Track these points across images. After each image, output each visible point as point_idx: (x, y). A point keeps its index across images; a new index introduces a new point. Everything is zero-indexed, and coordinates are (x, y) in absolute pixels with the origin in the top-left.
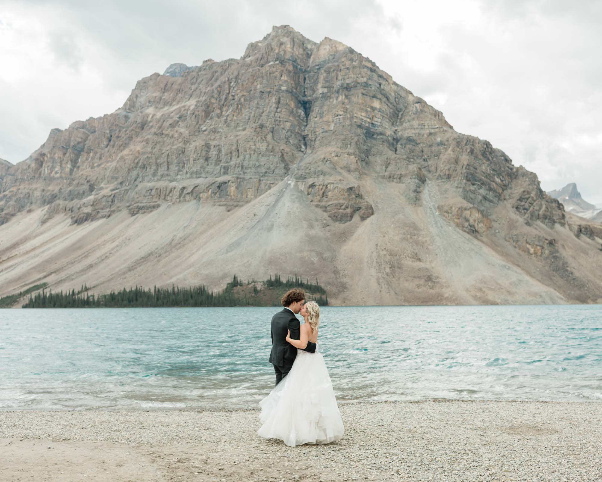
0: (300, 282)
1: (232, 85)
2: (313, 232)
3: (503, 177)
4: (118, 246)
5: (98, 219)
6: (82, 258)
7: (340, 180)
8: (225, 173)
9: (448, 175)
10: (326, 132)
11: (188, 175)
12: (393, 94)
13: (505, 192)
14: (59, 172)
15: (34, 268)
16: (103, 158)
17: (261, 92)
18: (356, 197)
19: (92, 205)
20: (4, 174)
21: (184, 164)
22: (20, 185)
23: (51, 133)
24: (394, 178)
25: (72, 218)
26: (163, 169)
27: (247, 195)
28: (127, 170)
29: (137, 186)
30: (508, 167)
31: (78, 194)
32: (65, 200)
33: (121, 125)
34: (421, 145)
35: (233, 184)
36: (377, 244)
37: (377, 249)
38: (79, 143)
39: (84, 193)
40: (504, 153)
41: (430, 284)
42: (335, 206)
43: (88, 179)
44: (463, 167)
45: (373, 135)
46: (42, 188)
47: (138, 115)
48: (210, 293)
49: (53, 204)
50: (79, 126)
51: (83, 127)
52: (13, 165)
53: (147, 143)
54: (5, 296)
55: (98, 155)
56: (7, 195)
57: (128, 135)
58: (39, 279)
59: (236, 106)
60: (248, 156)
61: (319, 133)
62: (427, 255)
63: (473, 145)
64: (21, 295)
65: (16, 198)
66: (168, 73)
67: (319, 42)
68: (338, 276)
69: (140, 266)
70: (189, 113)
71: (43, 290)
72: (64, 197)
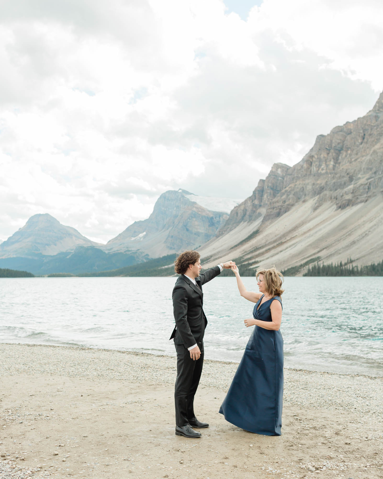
4: (375, 225)
5: (357, 204)
6: (347, 236)
14: (325, 168)
15: (310, 245)
16: (359, 154)
19: (352, 193)
20: (284, 175)
22: (296, 182)
23: (317, 139)
25: (337, 204)
28: (379, 161)
31: (341, 185)
32: (331, 190)
33: (372, 124)
38: (339, 144)
39: (345, 184)
43: (348, 172)
46: (313, 182)
49: (322, 194)
50: (338, 130)
51: (341, 131)
52: (290, 167)
54: (290, 267)
55: (355, 152)
56: (287, 191)
57: (379, 132)
58: (314, 254)
64: (302, 266)
65: (294, 192)
71: (318, 262)
72: (329, 188)
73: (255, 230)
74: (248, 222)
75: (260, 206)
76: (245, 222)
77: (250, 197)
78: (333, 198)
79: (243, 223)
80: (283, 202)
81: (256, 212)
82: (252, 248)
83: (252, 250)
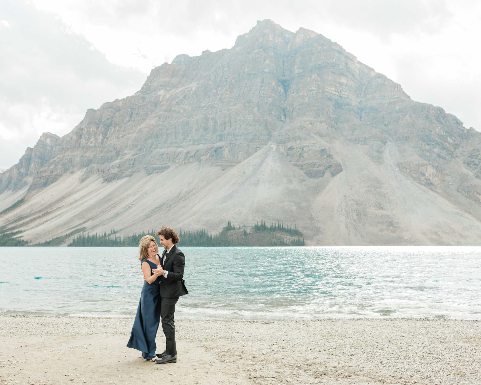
0: (281, 227)
1: (225, 69)
2: (292, 186)
3: (455, 138)
4: (138, 199)
5: (123, 178)
6: (111, 208)
7: (314, 143)
8: (221, 140)
9: (406, 137)
10: (302, 104)
11: (191, 143)
12: (358, 71)
13: (457, 150)
14: (94, 142)
15: (76, 216)
16: (126, 131)
17: (248, 74)
18: (328, 157)
19: (118, 167)
20: (53, 145)
21: (188, 133)
22: (65, 153)
23: (87, 112)
24: (359, 141)
25: (103, 177)
26: (172, 138)
27: (238, 157)
28: (144, 139)
29: (152, 151)
30: (459, 129)
31: (108, 159)
32: (98, 163)
33: (139, 104)
34: (382, 112)
35: (226, 149)
36: (345, 196)
37: (345, 199)
38: (108, 119)
39: (112, 158)
40: (455, 117)
41: (391, 228)
42: (310, 165)
43: (115, 147)
44: (419, 130)
45: (341, 106)
46: (81, 154)
47: (152, 96)
48: (210, 235)
49: (90, 167)
50: (107, 106)
51: (111, 107)
52: (60, 138)
53: (159, 118)
54: (55, 237)
55: (122, 128)
56: (55, 161)
57: (145, 112)
58: (80, 225)
59: (228, 86)
60: (238, 126)
61: (296, 106)
62: (389, 205)
63: (428, 111)
64: (67, 236)
65: (62, 163)
66: (175, 62)
67: (295, 32)
68: (313, 222)
69: (155, 214)
70: (191, 93)
71: (83, 233)
72: (97, 161)
73: (20, 198)
74: (13, 191)
75: (27, 175)
76: (9, 190)
77: (16, 165)
78: (100, 171)
79: (8, 191)
80: (50, 172)
81: (22, 181)
82: (16, 217)
83: (15, 219)
